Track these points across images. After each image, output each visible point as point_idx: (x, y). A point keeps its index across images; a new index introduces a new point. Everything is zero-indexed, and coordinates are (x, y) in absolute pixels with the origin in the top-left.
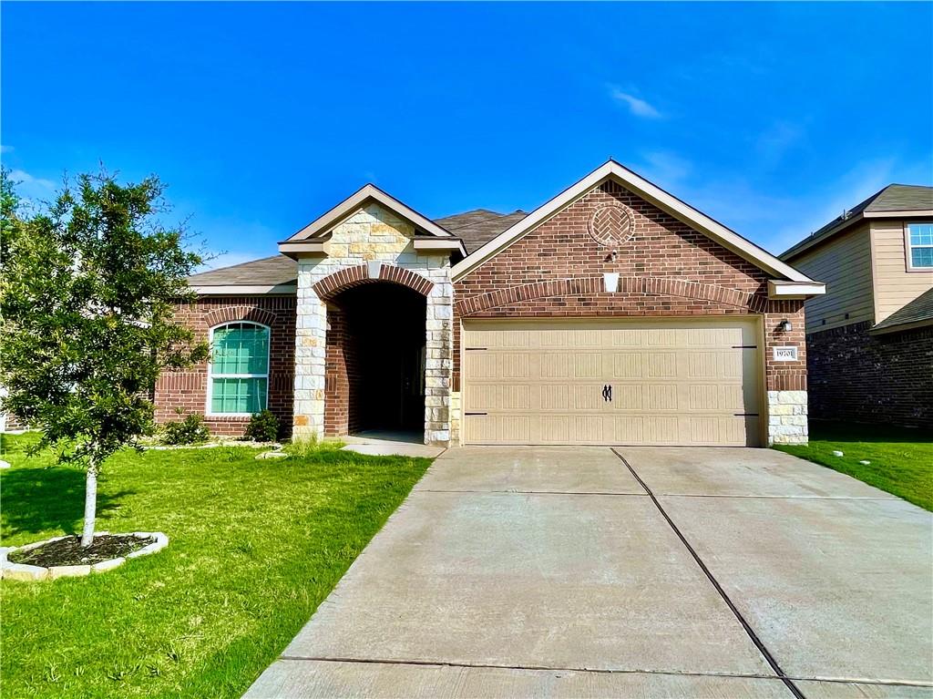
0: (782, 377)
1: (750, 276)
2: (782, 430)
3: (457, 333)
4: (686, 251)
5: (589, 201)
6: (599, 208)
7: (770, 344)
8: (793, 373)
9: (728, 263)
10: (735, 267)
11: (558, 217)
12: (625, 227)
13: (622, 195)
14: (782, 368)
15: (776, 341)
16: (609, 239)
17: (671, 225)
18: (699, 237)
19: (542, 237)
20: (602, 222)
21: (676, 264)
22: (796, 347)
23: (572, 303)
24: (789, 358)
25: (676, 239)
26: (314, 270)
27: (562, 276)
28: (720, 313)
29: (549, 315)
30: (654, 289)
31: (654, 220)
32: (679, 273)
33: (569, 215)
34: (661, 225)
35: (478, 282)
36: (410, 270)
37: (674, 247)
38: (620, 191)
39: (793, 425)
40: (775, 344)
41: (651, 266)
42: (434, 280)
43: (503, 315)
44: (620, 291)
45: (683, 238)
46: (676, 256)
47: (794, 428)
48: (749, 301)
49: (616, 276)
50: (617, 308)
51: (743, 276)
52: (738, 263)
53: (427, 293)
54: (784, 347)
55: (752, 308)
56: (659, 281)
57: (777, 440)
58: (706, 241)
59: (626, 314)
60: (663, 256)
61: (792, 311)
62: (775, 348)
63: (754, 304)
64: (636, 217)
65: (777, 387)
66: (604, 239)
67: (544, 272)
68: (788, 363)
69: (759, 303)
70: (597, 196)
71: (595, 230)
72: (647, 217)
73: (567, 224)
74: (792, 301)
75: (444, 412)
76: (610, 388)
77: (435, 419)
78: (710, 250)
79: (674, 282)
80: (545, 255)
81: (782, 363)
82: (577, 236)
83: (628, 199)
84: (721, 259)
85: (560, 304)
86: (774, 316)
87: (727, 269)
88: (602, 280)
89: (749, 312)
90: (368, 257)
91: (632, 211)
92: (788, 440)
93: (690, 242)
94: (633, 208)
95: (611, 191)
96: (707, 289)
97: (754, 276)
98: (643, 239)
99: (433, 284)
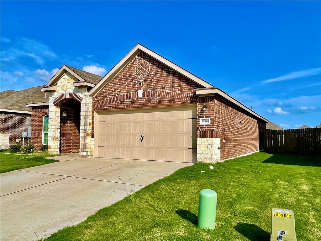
0: (203, 132)
1: (191, 87)
2: (203, 156)
3: (93, 116)
4: (167, 78)
5: (135, 61)
6: (137, 63)
7: (199, 117)
8: (208, 130)
9: (183, 82)
10: (186, 83)
11: (124, 69)
12: (146, 70)
13: (146, 57)
14: (203, 128)
15: (201, 116)
16: (140, 76)
17: (163, 67)
18: (173, 71)
19: (119, 78)
20: (138, 69)
21: (163, 84)
22: (209, 118)
23: (128, 103)
24: (207, 123)
25: (164, 73)
26: (53, 96)
27: (124, 92)
28: (179, 104)
29: (120, 108)
30: (155, 95)
31: (156, 66)
32: (164, 88)
33: (127, 68)
34: (159, 68)
35: (100, 97)
36: (76, 94)
37: (163, 77)
38: (145, 55)
39: (207, 153)
40: (201, 117)
41: (155, 86)
42: (83, 97)
43: (106, 109)
44: (143, 97)
45: (167, 72)
46: (164, 80)
47: (207, 156)
48: (191, 98)
49: (142, 91)
50: (142, 104)
51: (189, 87)
52: (188, 81)
53: (81, 102)
54: (205, 118)
55: (192, 101)
56: (157, 92)
57: (201, 160)
58: (175, 73)
59: (145, 106)
60: (159, 81)
61: (208, 102)
62: (200, 119)
63: (193, 99)
64: (150, 65)
65: (201, 136)
66: (139, 76)
67: (119, 91)
68: (206, 125)
69: (195, 99)
70: (137, 59)
71: (136, 73)
72: (154, 65)
73: (127, 71)
74: (209, 97)
75: (85, 145)
76: (143, 136)
77: (82, 148)
78: (177, 77)
79: (162, 92)
80: (120, 84)
81: (203, 125)
82: (130, 76)
83: (147, 58)
84: (180, 80)
85: (124, 104)
86: (201, 104)
87: (182, 84)
88: (137, 93)
89: (191, 103)
90: (66, 90)
91: (148, 63)
92: (205, 160)
93: (169, 74)
94: (149, 62)
95: (142, 56)
96: (174, 94)
97: (193, 87)
98: (152, 74)
99: (82, 99)
